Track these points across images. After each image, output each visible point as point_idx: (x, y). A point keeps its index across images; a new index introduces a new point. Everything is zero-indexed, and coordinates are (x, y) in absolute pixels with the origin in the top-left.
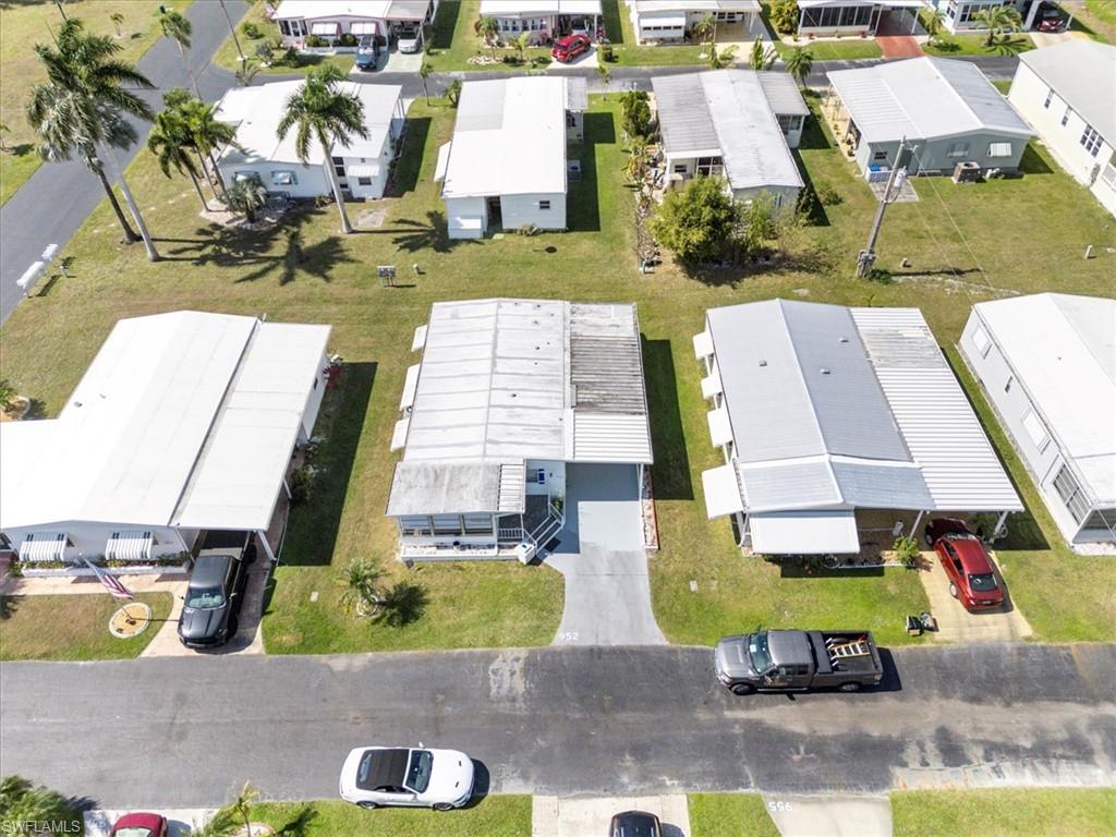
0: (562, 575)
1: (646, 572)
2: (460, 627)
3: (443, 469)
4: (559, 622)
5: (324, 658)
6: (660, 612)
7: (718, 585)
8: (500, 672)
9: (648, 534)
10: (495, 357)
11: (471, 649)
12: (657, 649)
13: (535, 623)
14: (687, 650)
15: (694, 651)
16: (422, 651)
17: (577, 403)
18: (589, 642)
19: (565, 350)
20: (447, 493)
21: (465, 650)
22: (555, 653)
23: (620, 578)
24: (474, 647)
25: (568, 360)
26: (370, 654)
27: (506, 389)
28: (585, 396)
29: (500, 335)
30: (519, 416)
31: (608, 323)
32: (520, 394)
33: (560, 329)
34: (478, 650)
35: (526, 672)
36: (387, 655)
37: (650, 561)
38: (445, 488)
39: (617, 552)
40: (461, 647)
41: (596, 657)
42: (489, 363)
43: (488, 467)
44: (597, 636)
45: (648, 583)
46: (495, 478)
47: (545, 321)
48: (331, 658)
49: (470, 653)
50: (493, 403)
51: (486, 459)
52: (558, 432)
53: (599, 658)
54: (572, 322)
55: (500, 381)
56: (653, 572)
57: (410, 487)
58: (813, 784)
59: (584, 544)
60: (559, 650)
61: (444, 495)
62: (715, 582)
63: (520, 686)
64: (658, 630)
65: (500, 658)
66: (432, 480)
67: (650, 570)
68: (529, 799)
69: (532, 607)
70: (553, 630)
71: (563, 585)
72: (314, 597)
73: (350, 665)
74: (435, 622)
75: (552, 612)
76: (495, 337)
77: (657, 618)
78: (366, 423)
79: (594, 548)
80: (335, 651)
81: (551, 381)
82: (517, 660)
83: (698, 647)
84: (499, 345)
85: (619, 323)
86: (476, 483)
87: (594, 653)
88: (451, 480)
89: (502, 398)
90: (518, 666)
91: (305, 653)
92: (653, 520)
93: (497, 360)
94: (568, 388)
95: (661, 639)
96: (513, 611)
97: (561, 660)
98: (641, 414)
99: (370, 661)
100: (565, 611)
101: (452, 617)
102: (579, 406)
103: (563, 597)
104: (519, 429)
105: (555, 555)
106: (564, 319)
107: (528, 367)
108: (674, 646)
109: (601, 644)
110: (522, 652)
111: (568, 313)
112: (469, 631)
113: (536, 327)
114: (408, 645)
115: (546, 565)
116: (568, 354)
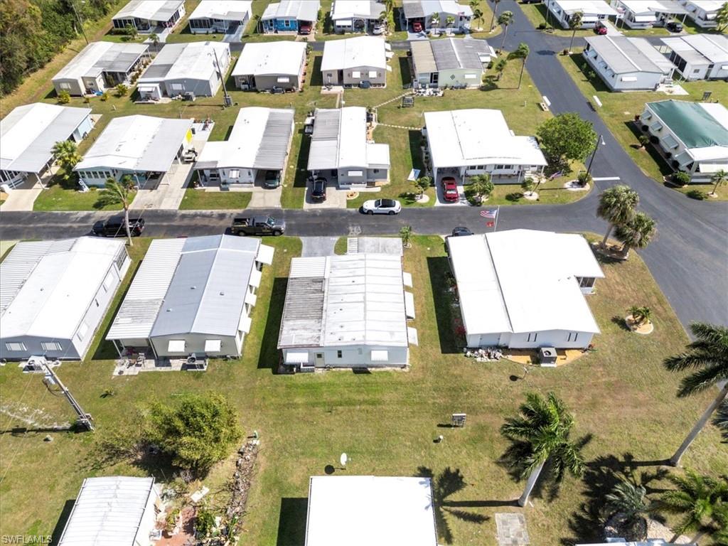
3: (382, 252)
10: (364, 302)
12: (303, 236)
17: (322, 282)
18: (327, 238)
19: (326, 311)
25: (325, 305)
27: (358, 285)
28: (317, 286)
29: (363, 316)
31: (298, 331)
32: (351, 283)
33: (328, 325)
35: (349, 231)
42: (367, 299)
46: (360, 248)
47: (336, 328)
50: (363, 277)
52: (333, 267)
54: (320, 330)
55: (361, 288)
58: (266, 210)
63: (351, 228)
68: (348, 207)
76: (365, 315)
81: (335, 291)
84: (363, 310)
85: (291, 332)
86: (367, 246)
88: (378, 248)
89: (360, 280)
90: (352, 232)
93: (363, 300)
94: (326, 289)
98: (292, 279)
102: (321, 281)
104: (351, 267)
106: (324, 332)
107: (346, 298)
108: (297, 237)
111: (322, 337)
113: (341, 324)
116: (324, 308)
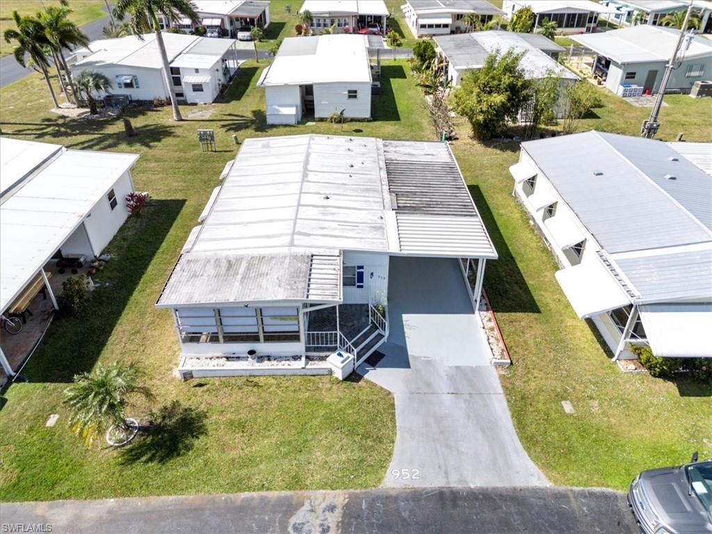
0: (389, 393)
1: (500, 390)
2: (250, 461)
3: (239, 259)
4: (390, 454)
5: (41, 508)
6: (529, 441)
7: (600, 405)
8: (306, 528)
9: (495, 347)
10: (306, 171)
11: (264, 493)
12: (536, 492)
13: (357, 455)
14: (583, 495)
15: (592, 494)
16: (191, 497)
17: (399, 207)
18: (436, 482)
19: (380, 169)
20: (242, 282)
21: (255, 494)
22: (388, 499)
23: (468, 397)
24: (268, 489)
25: (384, 175)
26: (111, 502)
27: (318, 193)
28: (407, 202)
29: (312, 156)
30: (333, 214)
31: (422, 153)
33: (375, 155)
34: (273, 494)
35: (345, 527)
36: (137, 502)
37: (502, 377)
38: (239, 277)
39: (458, 368)
40: (249, 489)
41: (449, 504)
43: (295, 257)
44: (446, 473)
45: (505, 404)
46: (304, 267)
47: (358, 149)
48: (51, 508)
49: (263, 499)
50: (303, 203)
51: (294, 250)
52: (380, 228)
53: (455, 506)
54: (385, 151)
55: (311, 187)
56: (509, 390)
57: (195, 276)
59: (414, 357)
60: (394, 493)
61: (237, 284)
62: (596, 403)
64: (532, 466)
65: (307, 506)
66: (223, 270)
67: (505, 388)
69: (352, 433)
70: (382, 465)
71: (393, 406)
72: (52, 421)
73: (77, 518)
74: (213, 454)
75: (379, 440)
76: (307, 158)
77: (528, 449)
78: (164, 244)
79: (429, 363)
80: (60, 496)
81: (367, 190)
82: (332, 508)
83: (596, 489)
84: (311, 163)
85: (434, 153)
86: (280, 272)
87: (447, 499)
88: (248, 269)
89: (313, 199)
90: (333, 519)
91: (14, 499)
92: (496, 332)
93: (309, 173)
94: (387, 195)
95: (539, 479)
96: (326, 437)
97: (397, 510)
98: (473, 216)
99: (110, 512)
100: (398, 439)
101: (239, 446)
102: (400, 209)
103: (393, 420)
104: (335, 225)
105: (379, 370)
106: (378, 149)
107: (344, 179)
108: (562, 488)
109: (455, 484)
110: (339, 497)
111: (381, 146)
112: (262, 467)
113: (349, 153)
114: (170, 487)
115: (367, 382)
116: (384, 172)
